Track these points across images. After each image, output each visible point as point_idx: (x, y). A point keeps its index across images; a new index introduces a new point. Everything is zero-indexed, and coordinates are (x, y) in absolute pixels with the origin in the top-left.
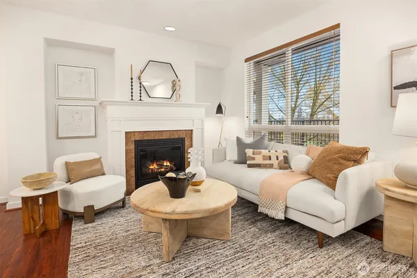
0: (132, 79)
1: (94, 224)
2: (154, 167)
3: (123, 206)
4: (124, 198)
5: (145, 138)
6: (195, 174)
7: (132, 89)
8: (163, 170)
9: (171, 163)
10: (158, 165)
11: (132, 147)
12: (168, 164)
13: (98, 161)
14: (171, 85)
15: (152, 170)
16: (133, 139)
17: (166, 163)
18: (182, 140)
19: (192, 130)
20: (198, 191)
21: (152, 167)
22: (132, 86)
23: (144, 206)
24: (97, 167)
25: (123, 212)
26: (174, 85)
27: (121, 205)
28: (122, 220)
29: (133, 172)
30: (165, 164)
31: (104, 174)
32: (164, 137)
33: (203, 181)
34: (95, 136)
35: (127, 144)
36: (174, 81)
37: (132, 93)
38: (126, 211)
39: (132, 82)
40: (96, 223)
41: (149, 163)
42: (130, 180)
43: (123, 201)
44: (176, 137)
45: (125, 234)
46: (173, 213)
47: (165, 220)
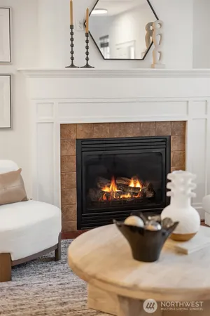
0: (72, 27)
1: (11, 284)
2: (111, 189)
3: (56, 258)
4: (58, 245)
5: (95, 136)
6: (177, 223)
7: (72, 46)
8: (128, 196)
9: (143, 185)
10: (118, 186)
11: (73, 151)
12: (138, 185)
13: (15, 175)
14: (146, 32)
15: (108, 194)
16: (74, 137)
17: (135, 184)
18: (166, 142)
19: (184, 123)
20: (183, 252)
21: (106, 190)
22: (72, 40)
23: (90, 270)
24: (15, 186)
25: (56, 268)
26: (150, 33)
27: (54, 256)
28: (54, 282)
29: (73, 197)
30: (132, 185)
31: (25, 199)
32: (130, 134)
33: (194, 234)
34: (11, 128)
35: (63, 145)
36: (151, 24)
37: (72, 53)
38: (61, 267)
39: (72, 34)
40: (14, 283)
41: (103, 180)
42: (67, 210)
43: (57, 249)
44: (154, 134)
45: (59, 308)
46: (134, 287)
47: (122, 298)
